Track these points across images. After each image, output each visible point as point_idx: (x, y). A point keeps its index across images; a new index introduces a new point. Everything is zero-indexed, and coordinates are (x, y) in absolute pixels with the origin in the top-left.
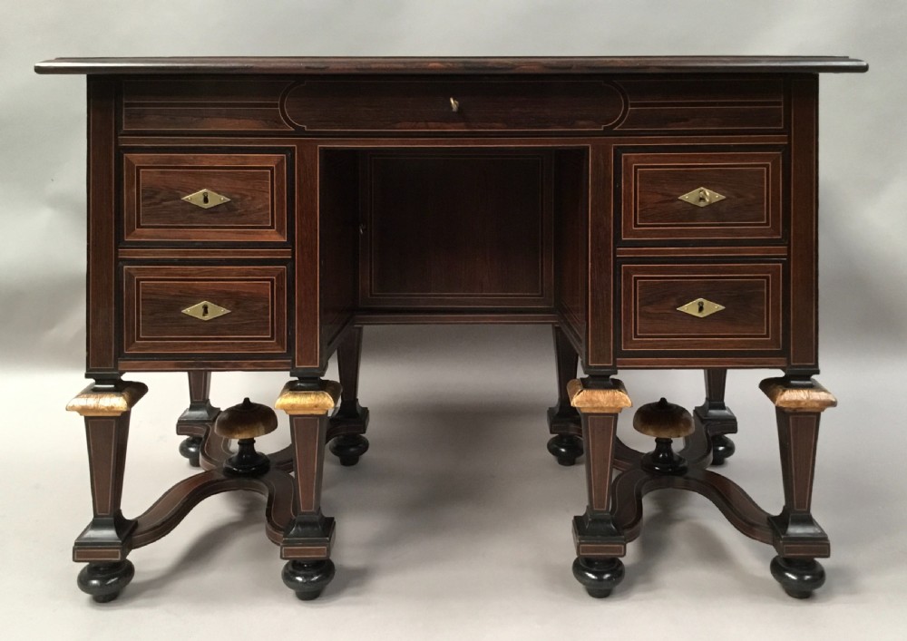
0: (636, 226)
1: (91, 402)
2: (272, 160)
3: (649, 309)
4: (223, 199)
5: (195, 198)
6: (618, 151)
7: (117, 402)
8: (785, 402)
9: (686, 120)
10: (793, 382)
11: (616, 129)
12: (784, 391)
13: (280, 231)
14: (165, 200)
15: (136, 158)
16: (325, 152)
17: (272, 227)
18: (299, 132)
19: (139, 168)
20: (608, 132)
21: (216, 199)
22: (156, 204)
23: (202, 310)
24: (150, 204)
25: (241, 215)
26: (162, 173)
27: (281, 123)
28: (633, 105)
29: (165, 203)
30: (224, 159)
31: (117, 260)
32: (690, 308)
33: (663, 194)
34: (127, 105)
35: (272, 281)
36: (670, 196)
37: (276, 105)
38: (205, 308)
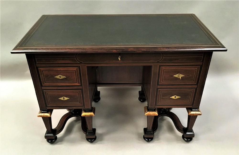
0: (162, 81)
1: (42, 114)
2: (75, 69)
3: (163, 97)
4: (65, 77)
5: (58, 77)
6: (160, 66)
7: (48, 115)
8: (191, 114)
9: (178, 60)
10: (193, 110)
11: (160, 62)
12: (191, 112)
13: (79, 83)
14: (50, 77)
15: (42, 69)
16: (88, 67)
17: (77, 82)
18: (81, 63)
19: (43, 71)
20: (158, 62)
21: (63, 77)
22: (48, 78)
23: (63, 98)
24: (47, 78)
25: (69, 80)
26: (49, 72)
27: (76, 61)
28: (164, 56)
29: (51, 78)
30: (63, 68)
31: (42, 90)
32: (173, 97)
33: (169, 75)
34: (36, 57)
35: (78, 93)
36: (171, 75)
37: (74, 57)
38: (64, 98)
